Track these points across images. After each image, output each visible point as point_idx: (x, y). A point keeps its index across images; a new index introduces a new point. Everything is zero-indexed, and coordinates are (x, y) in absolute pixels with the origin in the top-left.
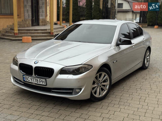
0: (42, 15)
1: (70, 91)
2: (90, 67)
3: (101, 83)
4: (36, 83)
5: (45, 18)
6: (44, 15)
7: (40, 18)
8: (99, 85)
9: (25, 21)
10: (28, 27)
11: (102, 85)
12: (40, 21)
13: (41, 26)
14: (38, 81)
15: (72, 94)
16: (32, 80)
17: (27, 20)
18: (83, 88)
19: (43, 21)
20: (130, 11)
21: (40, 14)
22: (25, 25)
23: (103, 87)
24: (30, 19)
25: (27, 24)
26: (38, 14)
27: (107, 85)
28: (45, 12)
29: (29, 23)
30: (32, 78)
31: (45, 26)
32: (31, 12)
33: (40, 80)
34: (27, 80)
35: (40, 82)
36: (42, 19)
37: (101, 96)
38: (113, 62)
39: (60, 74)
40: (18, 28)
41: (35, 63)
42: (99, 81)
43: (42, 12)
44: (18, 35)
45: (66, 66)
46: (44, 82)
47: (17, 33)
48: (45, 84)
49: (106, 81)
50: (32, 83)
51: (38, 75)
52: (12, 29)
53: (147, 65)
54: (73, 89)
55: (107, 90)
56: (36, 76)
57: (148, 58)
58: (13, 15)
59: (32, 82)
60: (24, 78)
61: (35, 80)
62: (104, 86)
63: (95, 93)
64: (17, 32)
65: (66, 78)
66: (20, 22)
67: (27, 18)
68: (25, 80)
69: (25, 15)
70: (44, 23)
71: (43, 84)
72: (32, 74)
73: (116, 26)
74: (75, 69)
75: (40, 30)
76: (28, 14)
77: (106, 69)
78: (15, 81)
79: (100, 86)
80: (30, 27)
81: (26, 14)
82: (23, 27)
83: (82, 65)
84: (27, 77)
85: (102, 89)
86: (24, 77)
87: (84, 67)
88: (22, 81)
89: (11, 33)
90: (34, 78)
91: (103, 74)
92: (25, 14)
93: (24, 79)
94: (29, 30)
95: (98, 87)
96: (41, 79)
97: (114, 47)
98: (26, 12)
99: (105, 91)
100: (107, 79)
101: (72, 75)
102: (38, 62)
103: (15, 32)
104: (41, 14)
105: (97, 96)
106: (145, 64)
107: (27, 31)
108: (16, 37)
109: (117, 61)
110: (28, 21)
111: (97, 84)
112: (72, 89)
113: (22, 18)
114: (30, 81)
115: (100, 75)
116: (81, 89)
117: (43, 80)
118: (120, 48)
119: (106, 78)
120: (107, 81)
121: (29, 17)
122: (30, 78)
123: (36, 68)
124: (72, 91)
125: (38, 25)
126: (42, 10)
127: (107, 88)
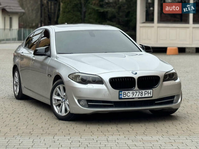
35: (145, 94)
45: (167, 72)
59: (134, 97)
71: (149, 96)
90: (137, 91)
114: (131, 97)
117: (149, 91)
122: (131, 92)
124: (173, 99)
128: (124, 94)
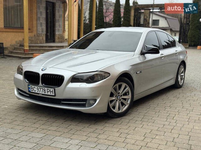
0: (59, 30)
1: (83, 102)
2: (106, 75)
3: (121, 96)
4: (43, 93)
5: (62, 33)
6: (61, 29)
7: (56, 33)
8: (118, 98)
9: (38, 36)
10: (41, 43)
11: (123, 99)
12: (56, 38)
13: (57, 42)
14: (45, 91)
15: (85, 106)
16: (38, 90)
17: (40, 35)
18: (98, 99)
19: (60, 37)
20: (169, 29)
21: (56, 28)
22: (38, 42)
23: (124, 101)
24: (44, 34)
25: (40, 40)
26: (54, 29)
27: (128, 99)
28: (62, 26)
29: (42, 38)
30: (38, 87)
31: (63, 43)
32: (45, 26)
33: (47, 89)
34: (32, 91)
35: (47, 92)
36: (59, 34)
37: (120, 111)
38: (137, 73)
39: (71, 82)
40: (29, 44)
41: (43, 70)
42: (119, 93)
43: (58, 27)
44: (29, 52)
45: (79, 73)
46: (52, 92)
47: (27, 50)
48: (54, 95)
49: (127, 94)
50: (39, 94)
51: (45, 84)
52: (22, 46)
53: (181, 84)
54: (87, 99)
55: (128, 105)
56: (44, 84)
57: (182, 74)
58: (23, 29)
59: (39, 92)
60: (29, 88)
61: (42, 89)
62: (125, 99)
63: (114, 107)
64: (28, 48)
65: (79, 87)
66: (32, 38)
67: (40, 33)
68: (31, 91)
69: (38, 29)
70: (61, 40)
71: (52, 94)
72: (38, 84)
73: (142, 33)
74: (90, 77)
75: (55, 47)
76: (42, 28)
77: (127, 79)
78: (20, 94)
79: (120, 100)
80: (43, 43)
81: (40, 29)
82: (35, 44)
83: (97, 72)
84: (33, 87)
85: (123, 104)
86: (29, 86)
87: (99, 75)
88: (27, 92)
89: (20, 49)
90: (41, 88)
91: (124, 85)
92: (38, 27)
93: (29, 90)
94: (42, 47)
95: (117, 101)
96: (49, 89)
97: (138, 56)
98: (39, 25)
99: (125, 106)
100: (128, 92)
101: (85, 83)
102: (46, 69)
103: (26, 48)
104: (58, 28)
105: (116, 110)
106: (179, 82)
107: (40, 48)
108: (26, 54)
109: (141, 72)
110: (42, 36)
111: (116, 97)
112: (85, 100)
113: (35, 33)
114: (36, 92)
115: (120, 87)
116: (95, 100)
117: (51, 90)
118: (145, 58)
119: (127, 90)
120: (129, 95)
121: (42, 32)
122: (36, 87)
123: (44, 75)
124: (85, 103)
125: (54, 41)
126: (59, 24)
127: (129, 102)
128: (31, 88)
